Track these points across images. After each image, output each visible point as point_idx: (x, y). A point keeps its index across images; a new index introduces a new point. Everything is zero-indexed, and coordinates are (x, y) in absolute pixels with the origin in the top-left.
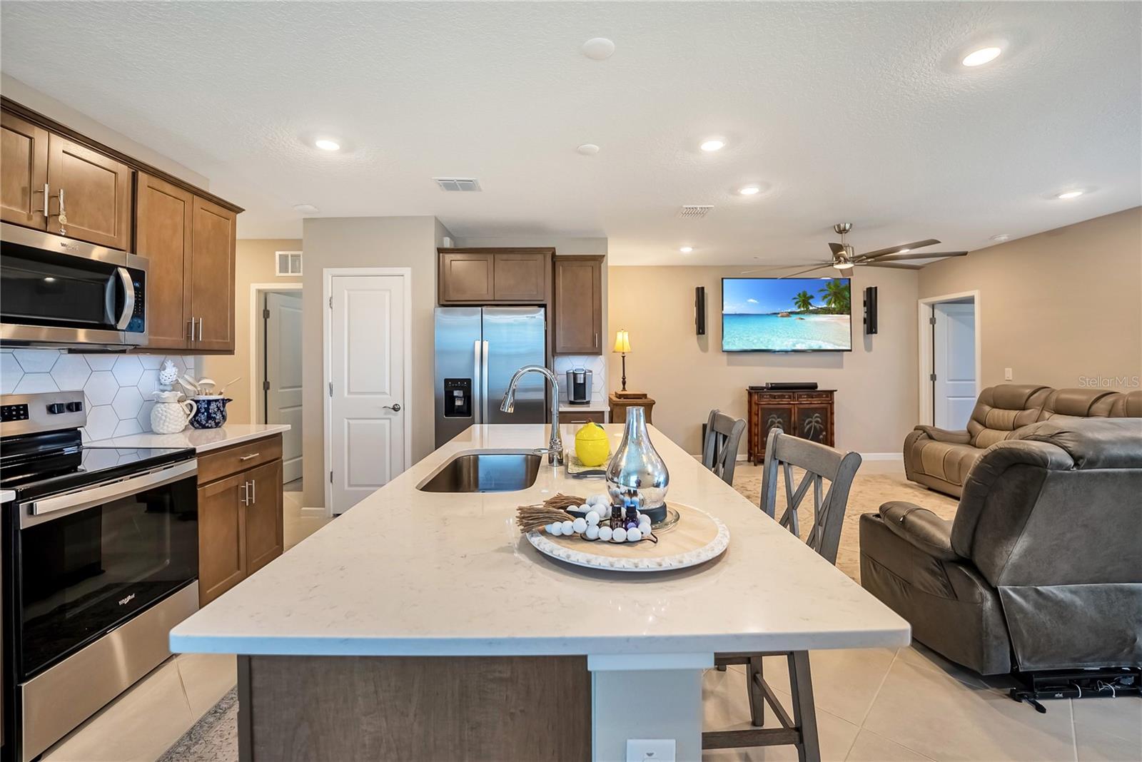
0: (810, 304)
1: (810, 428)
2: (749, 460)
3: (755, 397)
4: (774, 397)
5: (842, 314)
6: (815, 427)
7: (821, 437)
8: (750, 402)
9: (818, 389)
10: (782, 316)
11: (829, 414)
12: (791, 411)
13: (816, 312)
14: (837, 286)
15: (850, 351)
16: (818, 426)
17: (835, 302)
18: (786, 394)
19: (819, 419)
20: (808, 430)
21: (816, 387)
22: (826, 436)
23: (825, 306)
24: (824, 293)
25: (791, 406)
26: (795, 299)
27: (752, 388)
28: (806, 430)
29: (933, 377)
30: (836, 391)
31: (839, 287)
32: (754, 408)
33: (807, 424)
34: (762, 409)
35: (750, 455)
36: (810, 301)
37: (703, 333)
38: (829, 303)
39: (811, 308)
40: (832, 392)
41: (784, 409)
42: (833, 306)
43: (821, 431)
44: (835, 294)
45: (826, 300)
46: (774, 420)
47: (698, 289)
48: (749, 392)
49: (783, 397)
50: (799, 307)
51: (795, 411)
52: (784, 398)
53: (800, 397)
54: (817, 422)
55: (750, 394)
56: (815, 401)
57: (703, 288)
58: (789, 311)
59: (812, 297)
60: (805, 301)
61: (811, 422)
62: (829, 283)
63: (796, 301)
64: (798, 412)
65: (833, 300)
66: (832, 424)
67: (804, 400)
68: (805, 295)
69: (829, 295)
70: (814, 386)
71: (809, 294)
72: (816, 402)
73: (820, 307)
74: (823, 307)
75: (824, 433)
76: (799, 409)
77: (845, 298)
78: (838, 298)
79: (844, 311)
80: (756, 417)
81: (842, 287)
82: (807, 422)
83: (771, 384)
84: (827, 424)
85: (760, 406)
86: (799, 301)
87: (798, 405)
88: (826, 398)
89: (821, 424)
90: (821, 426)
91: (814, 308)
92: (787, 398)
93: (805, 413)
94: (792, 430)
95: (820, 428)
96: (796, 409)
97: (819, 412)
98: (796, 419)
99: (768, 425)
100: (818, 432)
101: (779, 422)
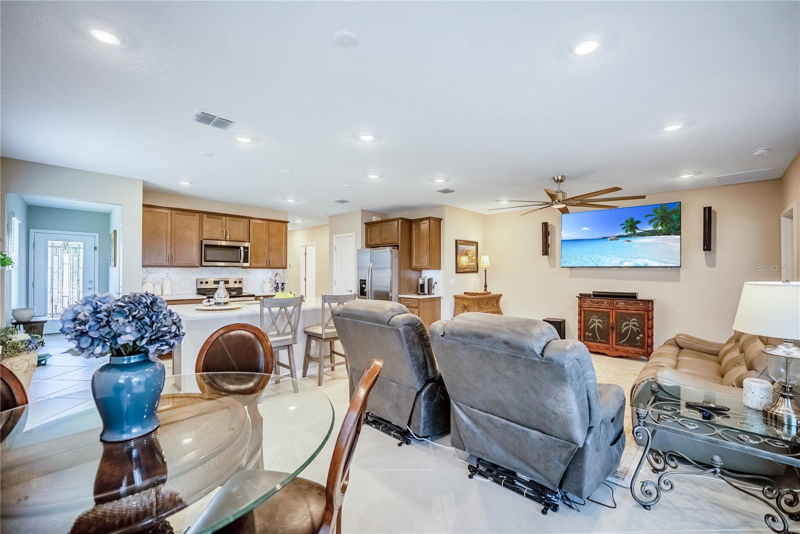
0: (638, 229)
1: (628, 330)
3: (580, 301)
4: (595, 302)
5: (670, 235)
6: (632, 330)
7: (638, 338)
9: (637, 298)
10: (611, 240)
11: (647, 320)
12: (610, 314)
13: (643, 234)
14: (664, 211)
15: (681, 267)
16: (635, 329)
17: (661, 225)
18: (607, 300)
19: (636, 323)
20: (626, 330)
21: (635, 297)
22: (643, 339)
23: (652, 229)
24: (650, 218)
25: (610, 310)
26: (622, 224)
27: (581, 295)
28: (623, 331)
30: (657, 301)
31: (666, 211)
32: (579, 309)
33: (625, 326)
34: (584, 310)
36: (637, 225)
38: (656, 226)
39: (638, 231)
40: (652, 302)
41: (603, 312)
42: (660, 228)
43: (638, 334)
44: (662, 218)
45: (653, 223)
46: (595, 319)
48: (579, 298)
49: (603, 302)
50: (626, 231)
51: (613, 314)
52: (604, 304)
53: (619, 303)
54: (634, 325)
58: (617, 235)
59: (639, 222)
60: (632, 228)
61: (628, 325)
62: (656, 209)
63: (623, 226)
64: (616, 315)
65: (660, 223)
66: (650, 329)
67: (622, 307)
68: (632, 220)
69: (656, 219)
70: (633, 296)
71: (636, 220)
72: (632, 309)
73: (646, 230)
74: (649, 229)
75: (642, 336)
76: (616, 312)
77: (672, 220)
78: (665, 221)
79: (671, 232)
80: (580, 316)
81: (669, 211)
82: (624, 324)
83: (595, 292)
84: (644, 328)
85: (582, 308)
86: (627, 227)
87: (616, 310)
88: (642, 306)
89: (638, 327)
90: (638, 329)
91: (640, 231)
92: (606, 304)
93: (623, 317)
94: (610, 329)
95: (637, 330)
96: (614, 313)
97: (637, 317)
98: (614, 321)
99: (589, 324)
100: (634, 334)
101: (599, 322)
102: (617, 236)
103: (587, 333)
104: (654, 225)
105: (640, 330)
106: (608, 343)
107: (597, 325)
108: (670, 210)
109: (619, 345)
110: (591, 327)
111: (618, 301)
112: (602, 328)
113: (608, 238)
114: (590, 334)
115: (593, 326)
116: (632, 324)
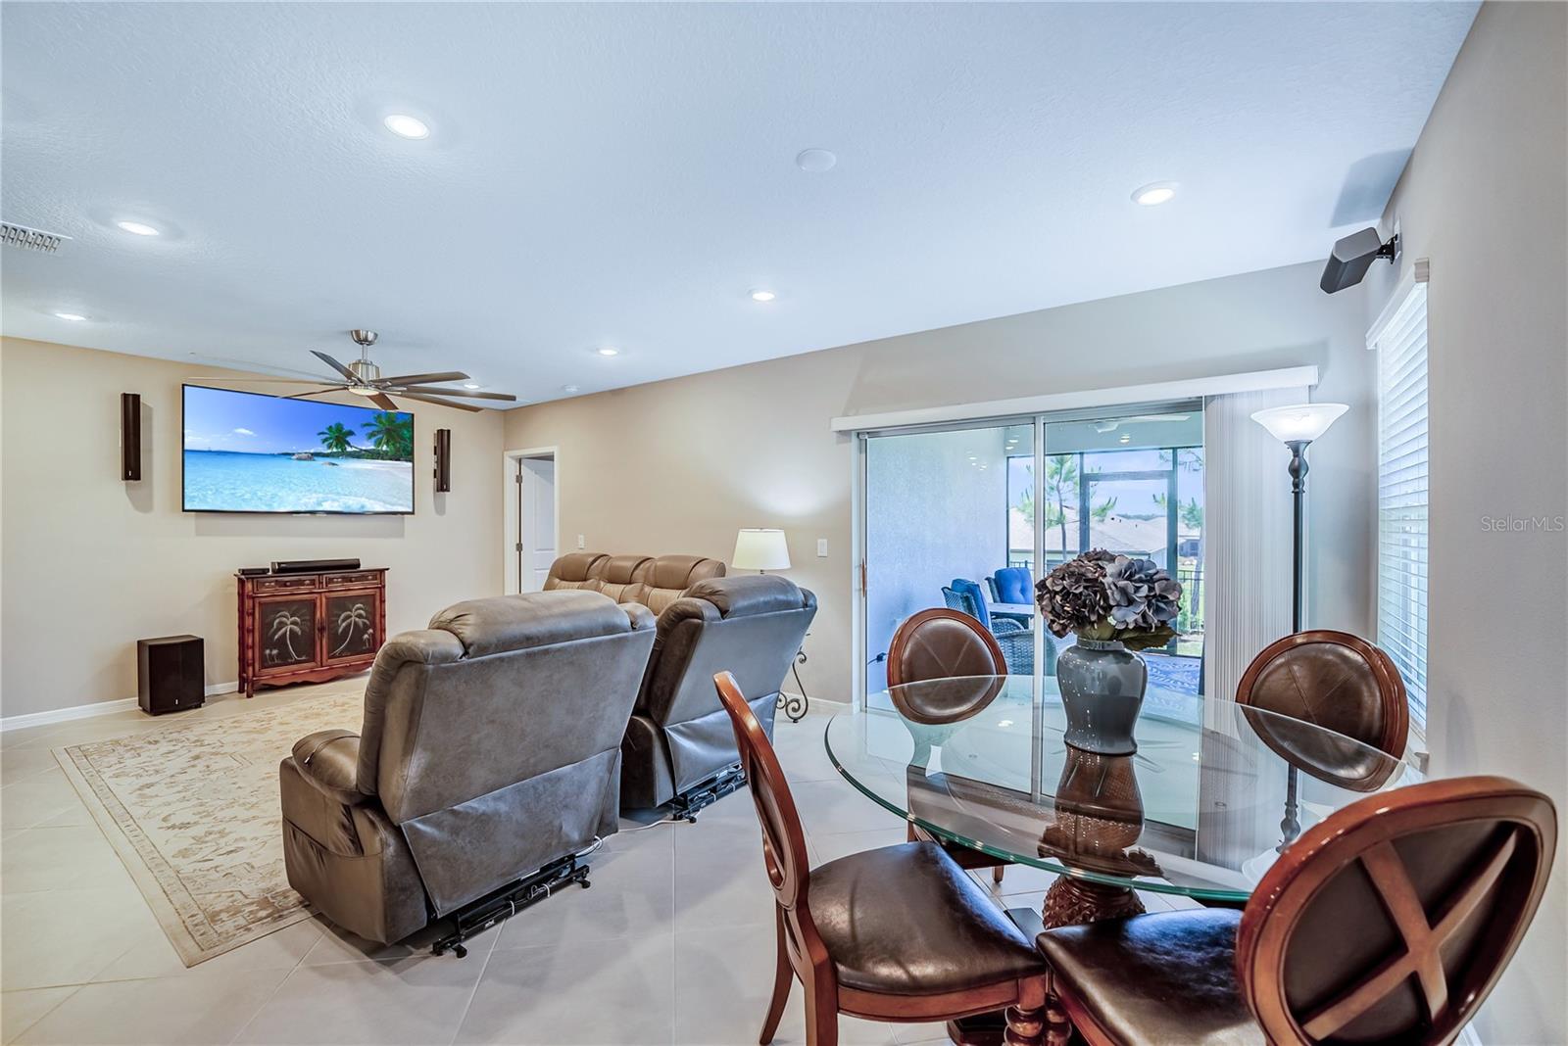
0: (349, 444)
1: (349, 625)
2: (241, 690)
3: (249, 586)
4: (285, 584)
5: (398, 460)
6: (355, 623)
7: (366, 636)
8: (241, 595)
9: (361, 568)
10: (299, 459)
11: (378, 603)
12: (315, 605)
13: (358, 455)
14: (391, 424)
15: (413, 513)
16: (360, 621)
17: (387, 443)
18: (306, 578)
19: (362, 612)
20: (344, 629)
21: (358, 566)
22: (373, 635)
23: (372, 447)
24: (370, 429)
25: (316, 595)
26: (322, 433)
27: (244, 572)
28: (340, 630)
29: (519, 547)
30: (388, 569)
31: (394, 422)
32: (248, 603)
33: (343, 621)
34: (260, 604)
35: (243, 680)
36: (348, 438)
37: (137, 477)
38: (378, 443)
39: (349, 449)
40: (382, 571)
41: (301, 601)
42: (385, 448)
43: (366, 627)
44: (388, 432)
45: (374, 439)
46: (284, 619)
47: (125, 396)
48: (239, 579)
49: (301, 583)
50: (330, 446)
51: (322, 603)
52: (303, 585)
53: (330, 581)
54: (360, 616)
55: (241, 582)
56: (357, 585)
57: (136, 398)
58: (312, 451)
59: (351, 433)
60: (339, 440)
61: (349, 617)
62: (377, 416)
63: (324, 437)
64: (327, 604)
65: (384, 440)
66: (383, 616)
67: (337, 586)
68: (339, 427)
69: (379, 432)
70: (355, 565)
71: (346, 429)
72: (357, 588)
73: (364, 448)
74: (369, 448)
75: (371, 631)
76: (327, 598)
77: (403, 439)
79: (400, 456)
80: (251, 617)
82: (342, 617)
83: (279, 564)
84: (374, 616)
85: (257, 600)
86: (331, 438)
87: (327, 594)
88: (373, 579)
89: (366, 618)
90: (366, 621)
91: (354, 449)
92: (308, 585)
93: (340, 605)
94: (317, 631)
95: (364, 624)
96: (324, 600)
97: (363, 600)
98: (324, 615)
99: (272, 630)
100: (359, 631)
101: (293, 623)
102: (312, 454)
103: (268, 652)
104: (375, 442)
105: (368, 622)
106: (313, 660)
107: (291, 630)
108: (400, 421)
109: (333, 657)
110: (276, 637)
111: (331, 576)
112: (300, 633)
113: (293, 454)
114: (275, 652)
115: (280, 633)
116: (356, 614)
